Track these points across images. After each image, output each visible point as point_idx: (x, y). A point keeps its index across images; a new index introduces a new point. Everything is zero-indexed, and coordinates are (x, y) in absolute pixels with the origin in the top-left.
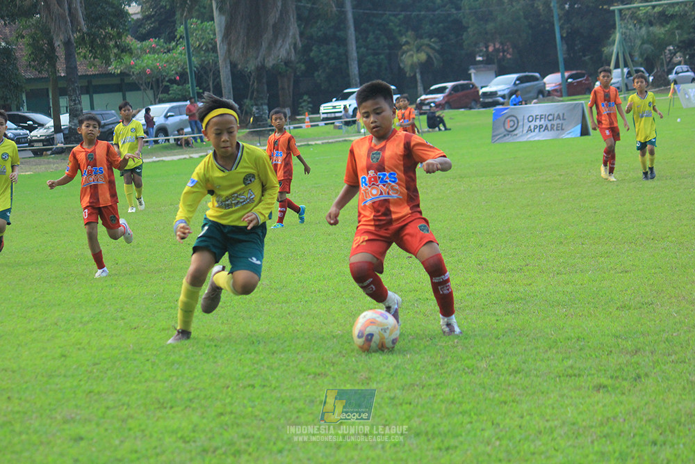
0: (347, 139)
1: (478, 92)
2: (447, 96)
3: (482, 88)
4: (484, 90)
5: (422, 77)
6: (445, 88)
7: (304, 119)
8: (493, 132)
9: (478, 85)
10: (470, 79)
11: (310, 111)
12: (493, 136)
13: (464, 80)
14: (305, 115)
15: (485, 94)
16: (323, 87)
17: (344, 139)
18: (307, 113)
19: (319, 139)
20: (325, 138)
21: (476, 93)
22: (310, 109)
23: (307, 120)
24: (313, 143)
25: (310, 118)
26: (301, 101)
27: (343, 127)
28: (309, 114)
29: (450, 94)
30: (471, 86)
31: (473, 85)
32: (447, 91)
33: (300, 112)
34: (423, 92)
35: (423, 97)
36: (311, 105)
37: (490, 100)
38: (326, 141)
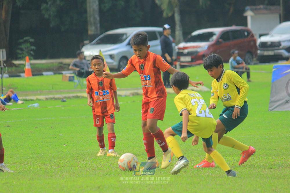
0: (79, 94)
1: (255, 41)
2: (213, 45)
3: (261, 36)
4: (264, 39)
5: (182, 20)
6: (211, 34)
7: (24, 65)
8: (272, 96)
9: (255, 32)
10: (246, 24)
11: (31, 55)
12: (272, 102)
13: (237, 25)
14: (25, 60)
15: (264, 45)
16: (51, 26)
17: (75, 95)
18: (27, 58)
19: (41, 93)
20: (50, 92)
21: (252, 43)
22: (32, 52)
23: (27, 67)
24: (34, 98)
25: (31, 64)
26: (21, 41)
27: (76, 78)
28: (30, 59)
29: (217, 43)
30: (246, 34)
31: (249, 32)
32: (215, 38)
33: (19, 56)
34: (182, 38)
35: (182, 45)
36: (33, 48)
37: (271, 53)
38: (51, 96)
